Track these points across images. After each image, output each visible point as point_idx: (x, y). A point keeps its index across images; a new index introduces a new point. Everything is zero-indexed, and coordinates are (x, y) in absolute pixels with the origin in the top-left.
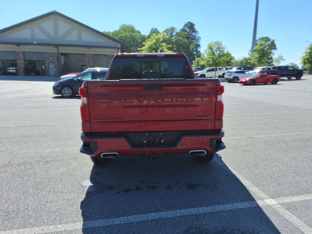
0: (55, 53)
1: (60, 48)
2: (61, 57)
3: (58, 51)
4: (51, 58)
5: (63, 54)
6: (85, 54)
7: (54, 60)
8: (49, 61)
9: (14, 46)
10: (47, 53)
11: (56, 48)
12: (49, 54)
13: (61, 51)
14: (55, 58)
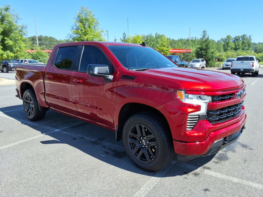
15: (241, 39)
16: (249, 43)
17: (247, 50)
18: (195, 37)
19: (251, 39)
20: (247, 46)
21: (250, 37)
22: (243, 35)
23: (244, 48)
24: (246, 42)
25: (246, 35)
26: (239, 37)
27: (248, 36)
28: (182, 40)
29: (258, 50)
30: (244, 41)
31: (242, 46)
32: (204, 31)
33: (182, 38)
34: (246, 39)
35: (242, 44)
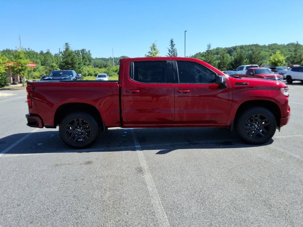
15: (80, 54)
16: (89, 58)
17: (88, 65)
18: (29, 49)
19: (91, 54)
20: (88, 61)
21: (89, 52)
22: (82, 49)
23: (85, 63)
24: (86, 57)
25: (85, 49)
26: (78, 51)
27: (87, 50)
28: (9, 50)
29: (99, 65)
30: (85, 55)
31: (82, 61)
32: (67, 44)
33: (9, 49)
34: (86, 54)
35: (83, 59)
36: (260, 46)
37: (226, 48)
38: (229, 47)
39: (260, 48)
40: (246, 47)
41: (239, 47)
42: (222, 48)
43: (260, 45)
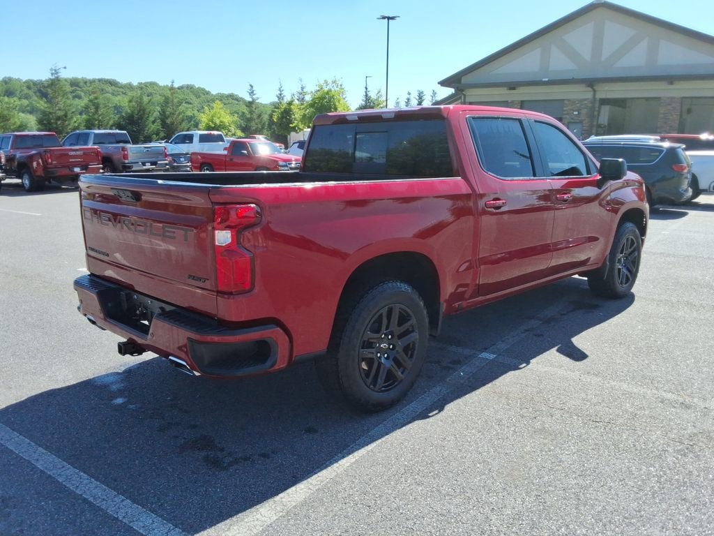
0: (588, 99)
1: (599, 87)
2: (600, 108)
3: (594, 95)
4: (576, 113)
5: (604, 102)
6: (660, 98)
7: (582, 117)
8: (572, 119)
9: (504, 91)
10: (569, 100)
11: (590, 89)
12: (573, 102)
13: (600, 95)
14: (584, 111)
36: (120, 85)
37: (31, 81)
38: (41, 81)
39: (122, 90)
40: (86, 83)
41: (66, 80)
42: (19, 80)
43: (118, 83)
